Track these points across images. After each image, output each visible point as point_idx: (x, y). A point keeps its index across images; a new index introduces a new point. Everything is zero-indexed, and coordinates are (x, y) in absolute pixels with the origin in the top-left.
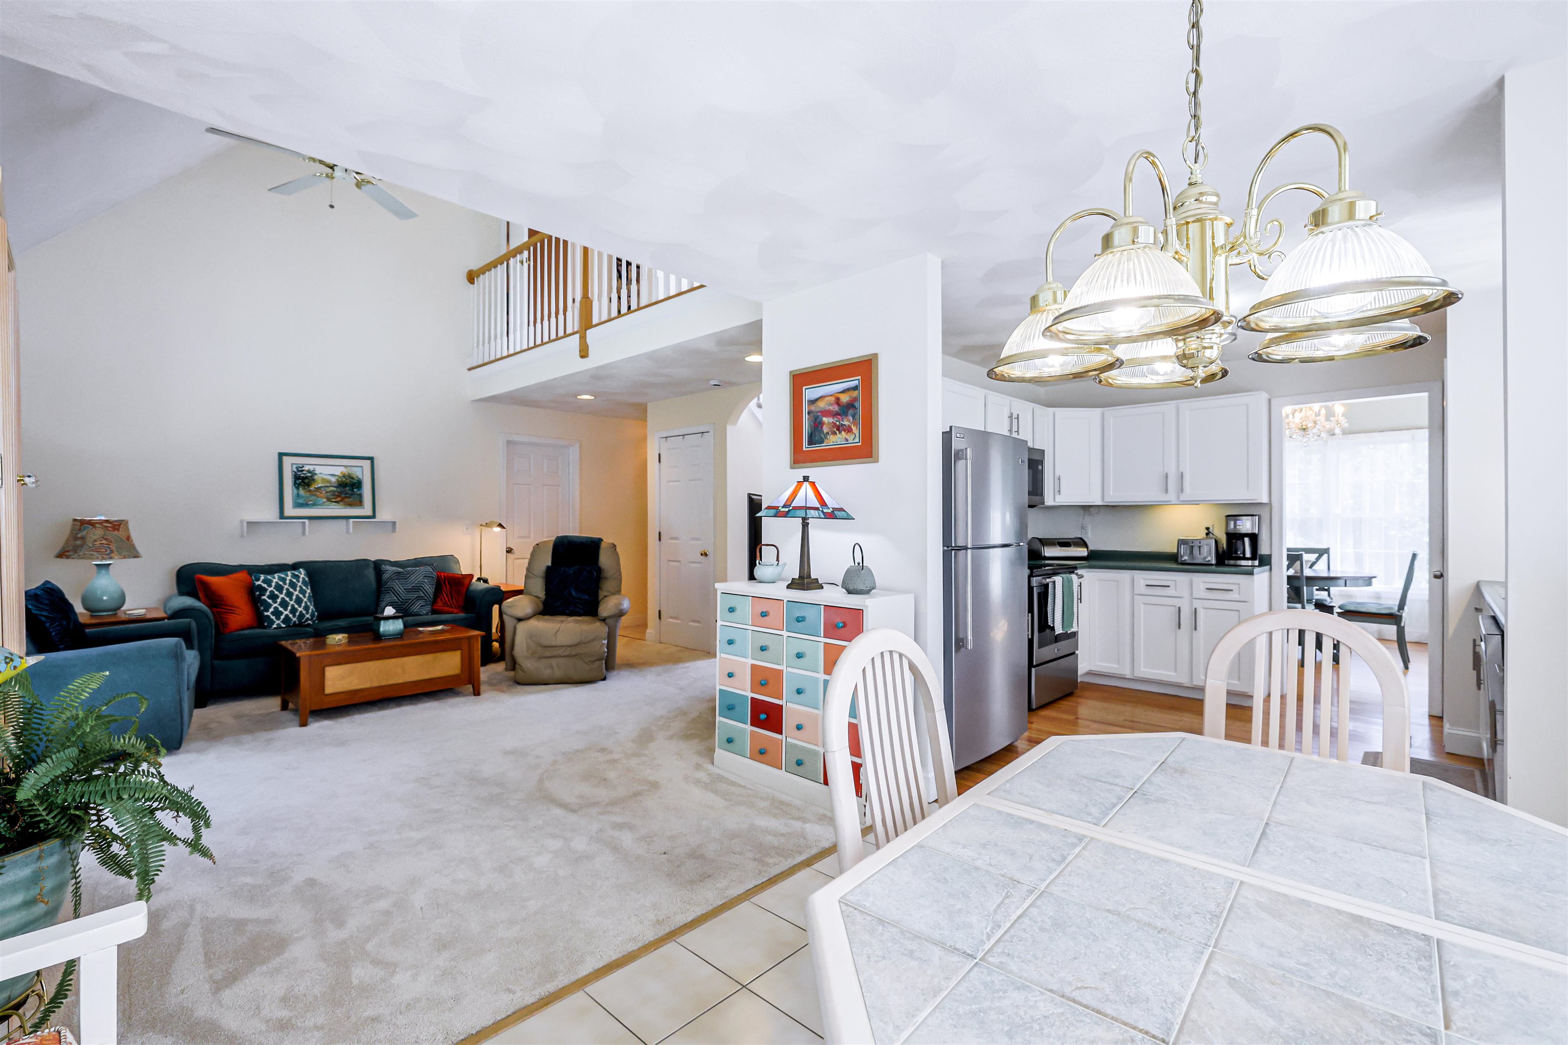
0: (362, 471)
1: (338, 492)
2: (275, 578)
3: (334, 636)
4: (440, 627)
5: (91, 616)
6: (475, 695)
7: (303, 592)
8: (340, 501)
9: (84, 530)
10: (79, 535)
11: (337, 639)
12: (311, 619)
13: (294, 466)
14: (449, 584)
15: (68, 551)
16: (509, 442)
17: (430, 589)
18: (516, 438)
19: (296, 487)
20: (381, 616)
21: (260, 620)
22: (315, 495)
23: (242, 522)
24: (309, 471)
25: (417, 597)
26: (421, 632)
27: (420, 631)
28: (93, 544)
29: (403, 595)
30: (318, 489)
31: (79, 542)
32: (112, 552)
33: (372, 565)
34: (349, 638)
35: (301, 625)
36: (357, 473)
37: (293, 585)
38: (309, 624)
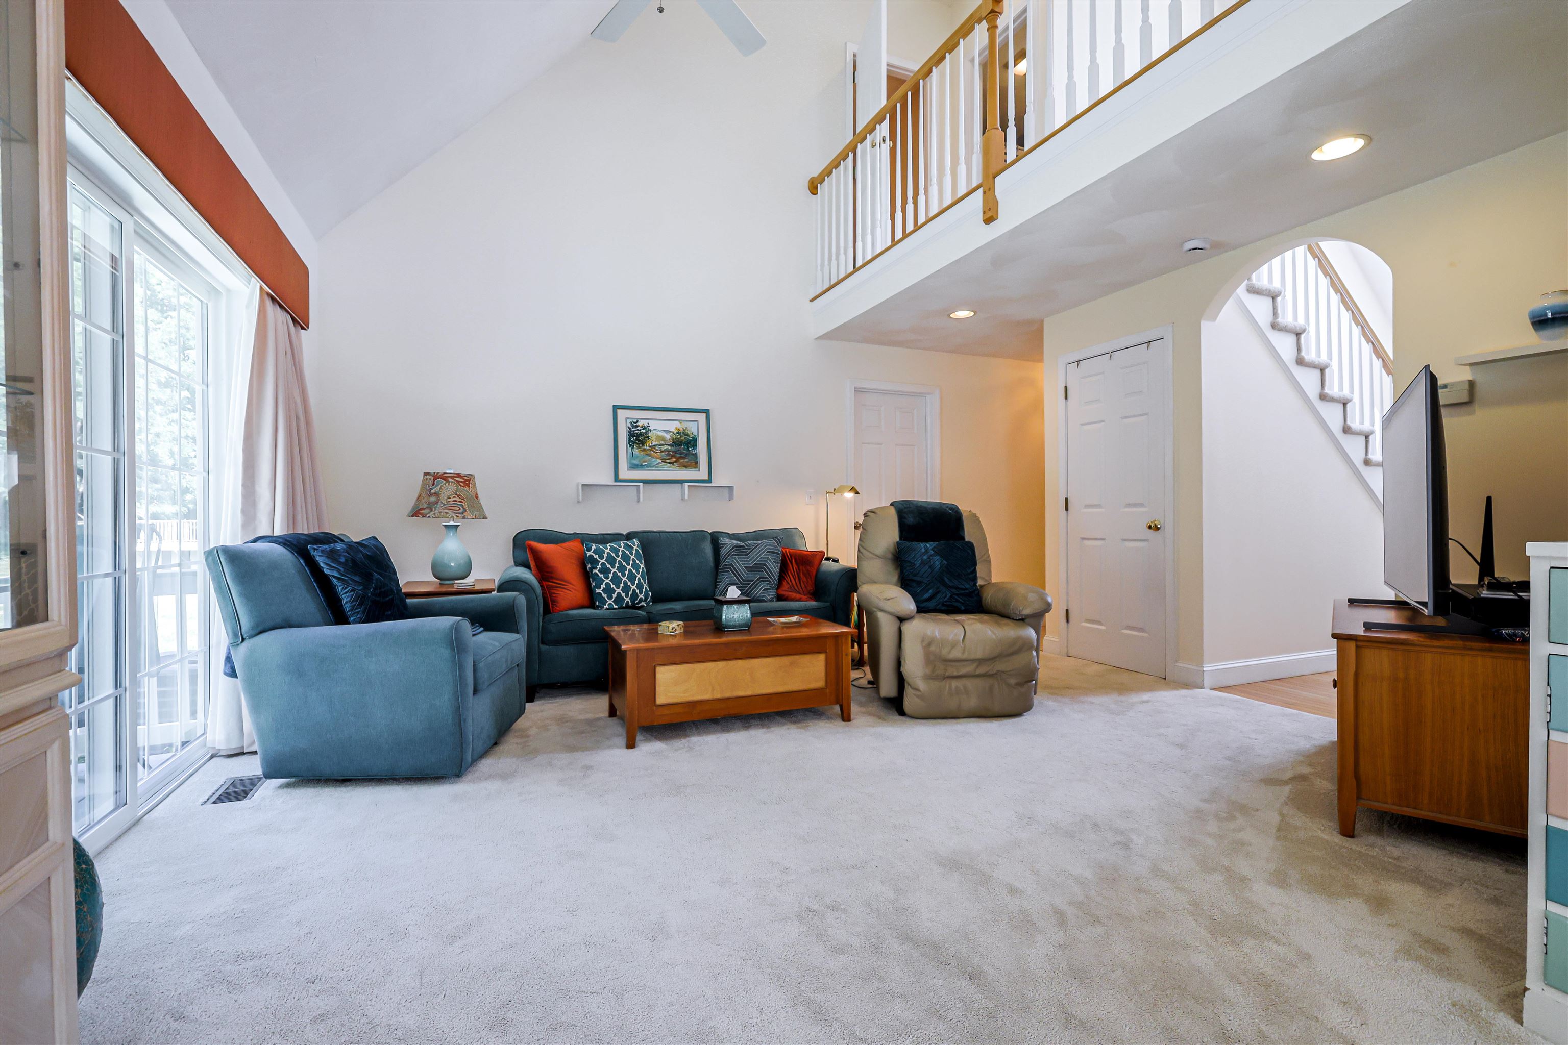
0: (696, 427)
1: (673, 452)
2: (607, 549)
3: (667, 623)
4: (794, 619)
5: (440, 584)
6: (844, 721)
7: (636, 566)
8: (675, 462)
9: (437, 486)
10: (433, 491)
11: (671, 627)
12: (646, 599)
13: (629, 421)
14: (797, 564)
15: (424, 509)
16: (857, 390)
17: (774, 568)
18: (866, 385)
19: (630, 445)
20: (721, 598)
21: (592, 600)
22: (649, 455)
23: (578, 485)
24: (643, 427)
25: (760, 578)
26: (771, 624)
27: (769, 622)
28: (447, 502)
29: (746, 575)
30: (653, 447)
31: (433, 499)
32: (465, 511)
33: (709, 537)
34: (685, 627)
35: (634, 607)
36: (692, 429)
37: (626, 558)
38: (643, 606)
